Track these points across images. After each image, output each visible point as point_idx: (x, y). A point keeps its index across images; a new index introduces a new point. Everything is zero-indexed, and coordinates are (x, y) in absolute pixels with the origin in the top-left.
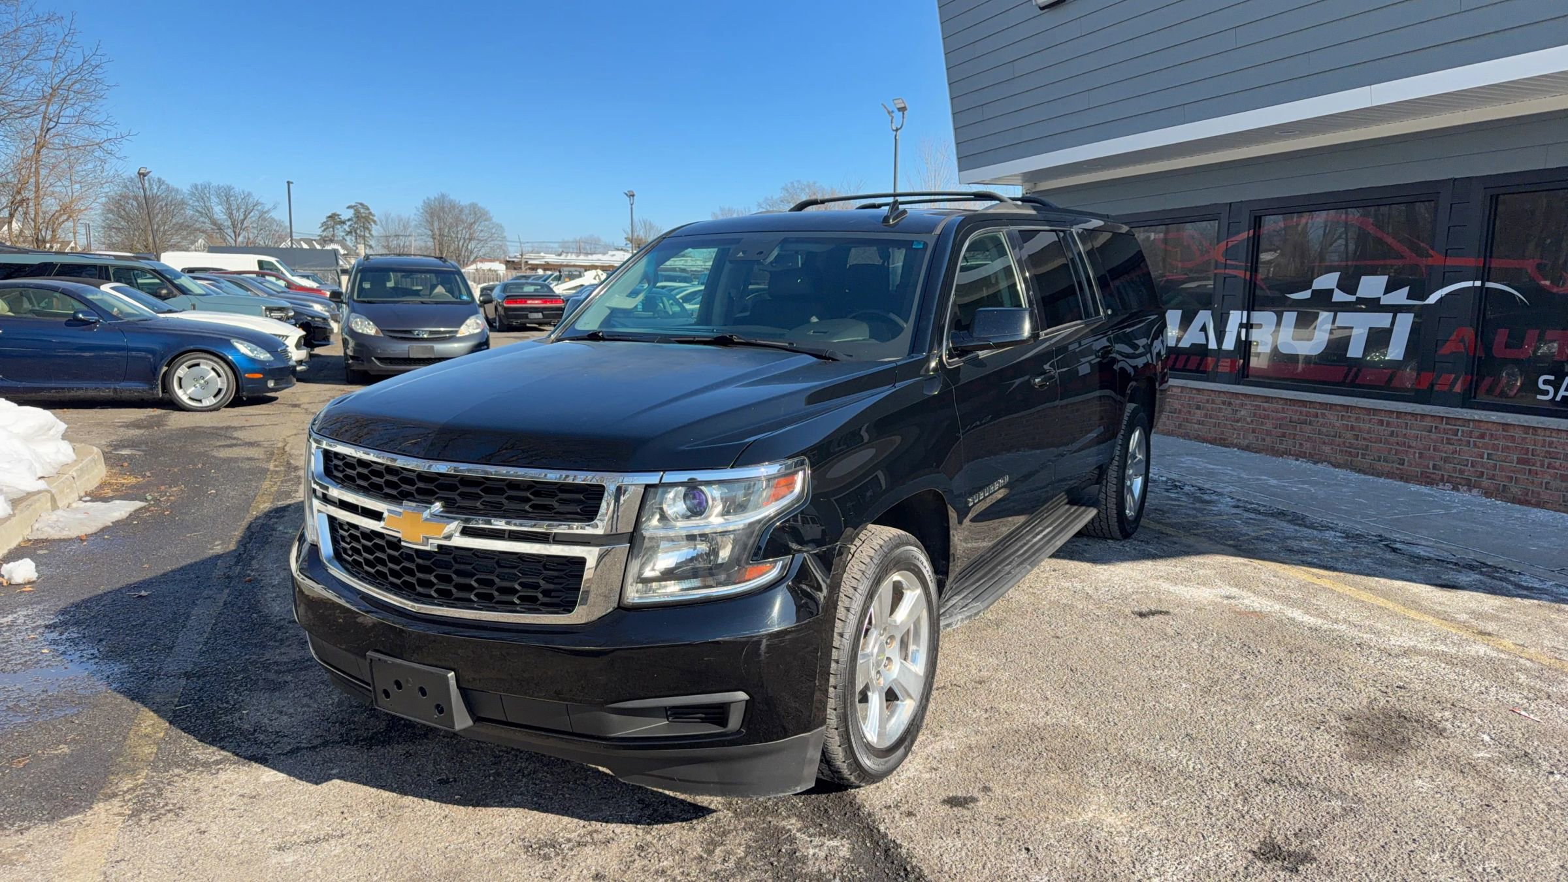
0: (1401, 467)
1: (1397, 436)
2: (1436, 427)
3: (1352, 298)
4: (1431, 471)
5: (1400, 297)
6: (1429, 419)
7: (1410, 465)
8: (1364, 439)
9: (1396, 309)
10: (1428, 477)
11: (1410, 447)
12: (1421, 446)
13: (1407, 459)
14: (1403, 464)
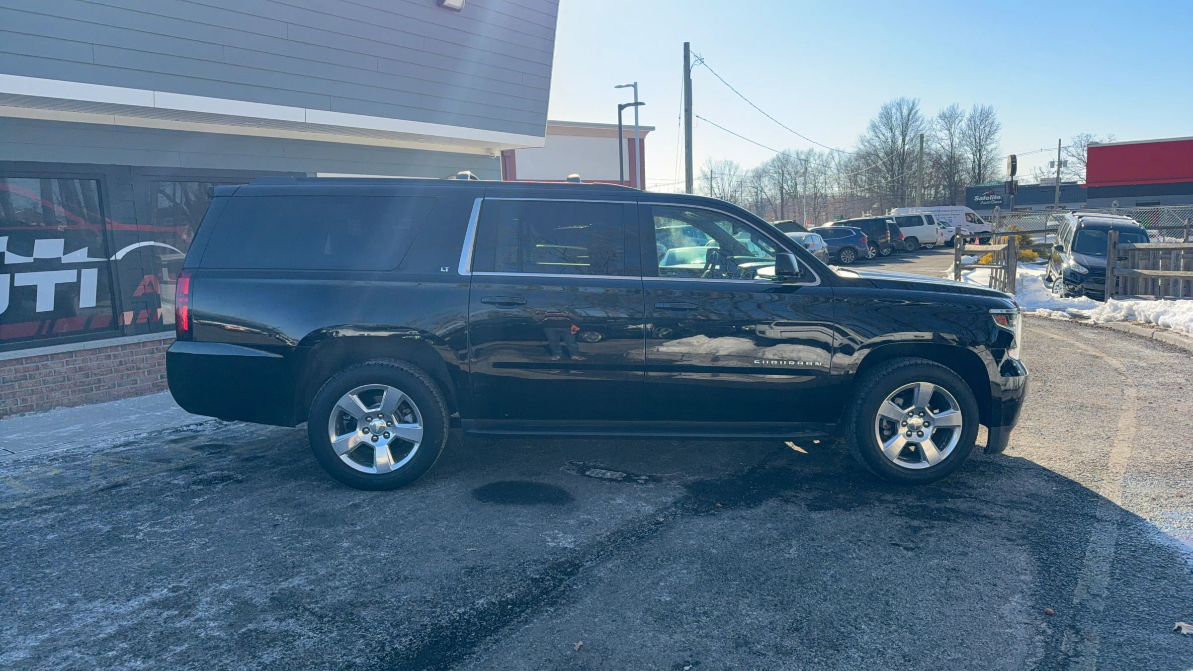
0: (135, 386)
1: (126, 363)
2: (157, 349)
3: (30, 260)
4: (160, 380)
5: (81, 255)
6: (149, 344)
7: (142, 381)
8: (95, 374)
9: (79, 267)
10: (159, 386)
11: (139, 369)
12: (148, 366)
13: (138, 378)
14: (136, 383)
